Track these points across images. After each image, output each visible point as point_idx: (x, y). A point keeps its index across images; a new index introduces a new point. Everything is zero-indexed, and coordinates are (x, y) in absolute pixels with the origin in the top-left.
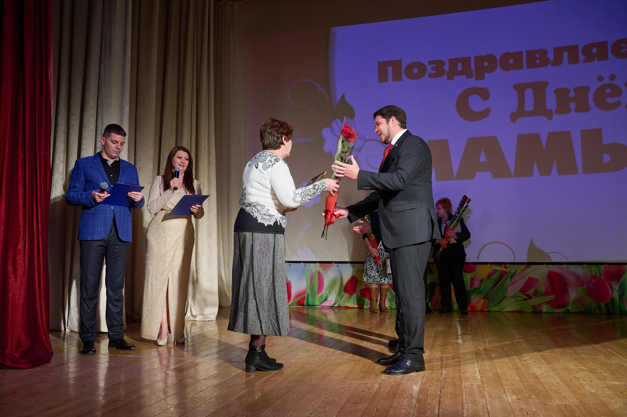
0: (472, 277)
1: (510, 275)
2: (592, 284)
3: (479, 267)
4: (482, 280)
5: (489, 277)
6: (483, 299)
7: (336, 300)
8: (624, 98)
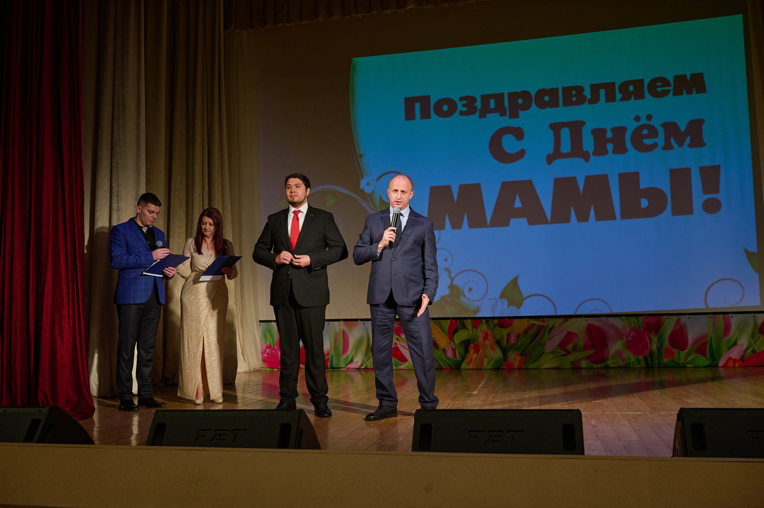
0: (509, 332)
1: (548, 329)
2: (631, 337)
3: (516, 322)
4: (519, 336)
5: (526, 332)
6: (520, 356)
7: (363, 361)
8: (660, 140)
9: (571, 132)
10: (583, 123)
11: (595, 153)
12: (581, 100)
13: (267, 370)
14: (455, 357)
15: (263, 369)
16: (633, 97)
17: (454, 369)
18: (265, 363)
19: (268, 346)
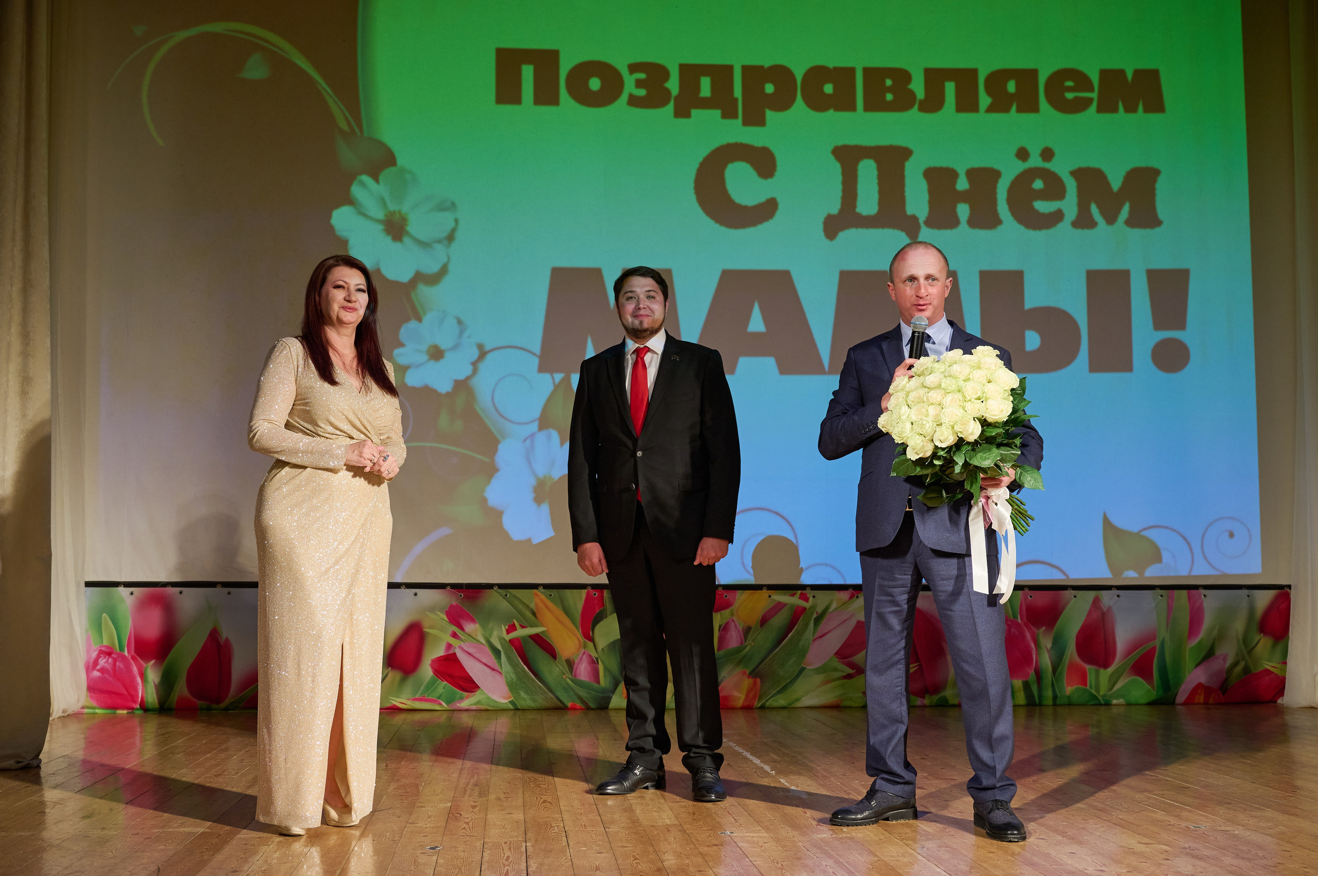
1: (815, 616)
3: (742, 597)
4: (747, 631)
5: (764, 621)
6: (749, 677)
8: (1069, 205)
9: (879, 169)
10: (906, 153)
11: (932, 222)
12: (904, 102)
13: (96, 713)
14: (597, 681)
15: (86, 711)
16: (1014, 108)
17: (592, 709)
18: (93, 694)
19: (103, 649)
